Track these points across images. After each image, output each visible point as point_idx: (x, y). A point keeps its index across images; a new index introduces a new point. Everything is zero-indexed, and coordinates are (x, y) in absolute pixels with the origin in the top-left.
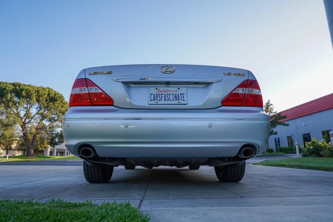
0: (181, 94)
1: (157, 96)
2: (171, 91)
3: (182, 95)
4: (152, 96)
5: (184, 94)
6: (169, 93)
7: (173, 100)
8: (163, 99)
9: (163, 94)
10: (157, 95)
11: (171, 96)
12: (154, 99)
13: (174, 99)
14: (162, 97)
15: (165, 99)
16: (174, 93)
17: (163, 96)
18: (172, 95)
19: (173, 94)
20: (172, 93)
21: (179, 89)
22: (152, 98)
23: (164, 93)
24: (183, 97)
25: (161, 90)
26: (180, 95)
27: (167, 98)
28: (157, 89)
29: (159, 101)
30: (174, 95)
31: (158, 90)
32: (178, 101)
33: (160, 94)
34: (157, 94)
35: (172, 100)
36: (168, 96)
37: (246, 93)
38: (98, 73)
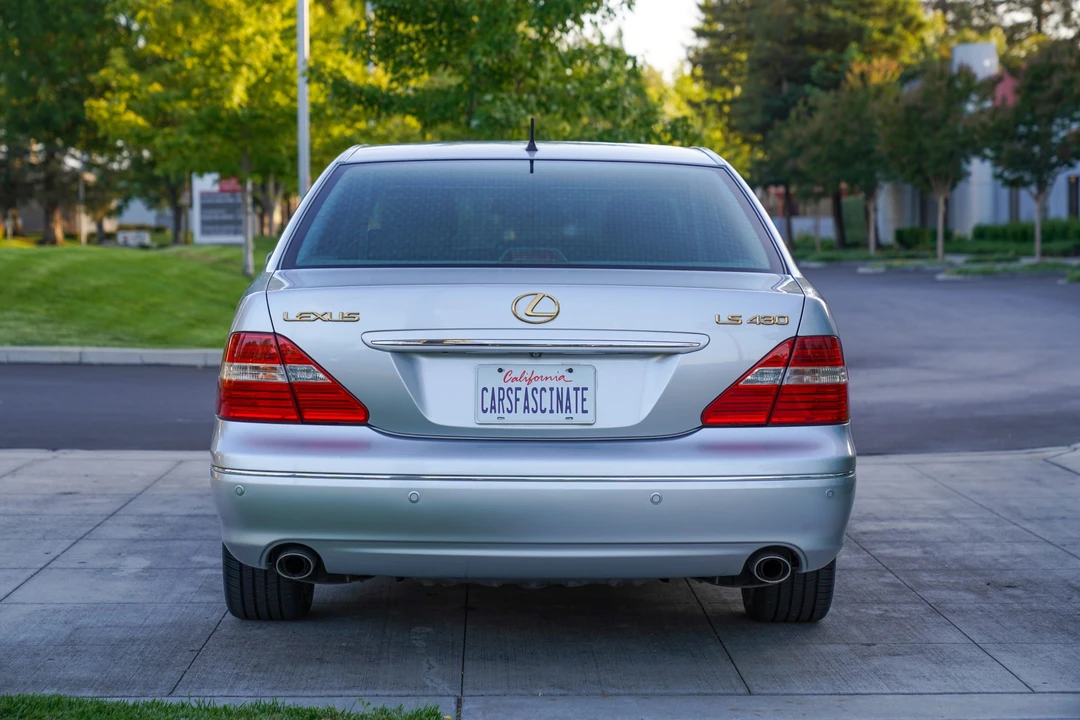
0: (576, 389)
1: (501, 397)
2: (547, 378)
3: (580, 392)
4: (488, 396)
5: (586, 389)
6: (539, 385)
7: (551, 411)
8: (521, 404)
9: (520, 389)
10: (501, 391)
11: (546, 396)
12: (493, 408)
13: (555, 408)
14: (517, 400)
15: (526, 408)
16: (555, 384)
17: (521, 395)
18: (548, 391)
19: (552, 389)
20: (547, 384)
21: (570, 371)
22: (487, 405)
23: (523, 385)
24: (584, 400)
25: (513, 376)
26: (572, 394)
27: (532, 405)
28: (500, 370)
29: (510, 412)
30: (555, 392)
31: (504, 373)
32: (565, 415)
33: (510, 389)
34: (502, 389)
35: (548, 409)
36: (537, 397)
37: (785, 383)
38: (313, 317)
